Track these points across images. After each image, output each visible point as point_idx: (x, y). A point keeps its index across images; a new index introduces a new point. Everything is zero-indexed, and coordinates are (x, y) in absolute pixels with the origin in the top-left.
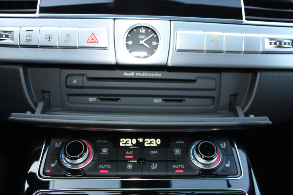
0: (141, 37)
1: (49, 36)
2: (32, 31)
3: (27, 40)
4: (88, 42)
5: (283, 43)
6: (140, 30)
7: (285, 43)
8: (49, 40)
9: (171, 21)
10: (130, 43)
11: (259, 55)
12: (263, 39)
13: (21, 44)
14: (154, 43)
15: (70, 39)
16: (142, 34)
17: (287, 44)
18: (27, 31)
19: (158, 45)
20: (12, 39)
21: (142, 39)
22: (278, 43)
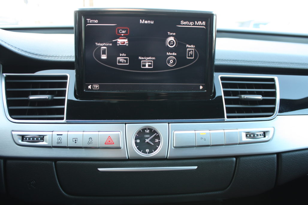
0: (147, 136)
1: (75, 139)
2: (62, 135)
3: (58, 143)
4: (106, 143)
5: (256, 135)
6: (146, 131)
7: (257, 135)
8: (76, 143)
9: (169, 123)
10: (138, 141)
11: (238, 145)
12: (240, 133)
13: (53, 145)
14: (157, 141)
15: (92, 141)
16: (147, 134)
17: (259, 135)
18: (58, 135)
19: (160, 142)
20: (46, 142)
21: (148, 138)
22: (252, 135)
